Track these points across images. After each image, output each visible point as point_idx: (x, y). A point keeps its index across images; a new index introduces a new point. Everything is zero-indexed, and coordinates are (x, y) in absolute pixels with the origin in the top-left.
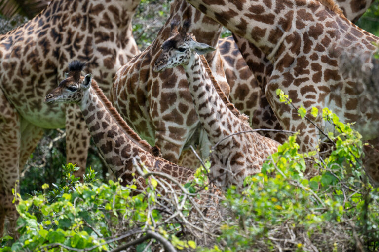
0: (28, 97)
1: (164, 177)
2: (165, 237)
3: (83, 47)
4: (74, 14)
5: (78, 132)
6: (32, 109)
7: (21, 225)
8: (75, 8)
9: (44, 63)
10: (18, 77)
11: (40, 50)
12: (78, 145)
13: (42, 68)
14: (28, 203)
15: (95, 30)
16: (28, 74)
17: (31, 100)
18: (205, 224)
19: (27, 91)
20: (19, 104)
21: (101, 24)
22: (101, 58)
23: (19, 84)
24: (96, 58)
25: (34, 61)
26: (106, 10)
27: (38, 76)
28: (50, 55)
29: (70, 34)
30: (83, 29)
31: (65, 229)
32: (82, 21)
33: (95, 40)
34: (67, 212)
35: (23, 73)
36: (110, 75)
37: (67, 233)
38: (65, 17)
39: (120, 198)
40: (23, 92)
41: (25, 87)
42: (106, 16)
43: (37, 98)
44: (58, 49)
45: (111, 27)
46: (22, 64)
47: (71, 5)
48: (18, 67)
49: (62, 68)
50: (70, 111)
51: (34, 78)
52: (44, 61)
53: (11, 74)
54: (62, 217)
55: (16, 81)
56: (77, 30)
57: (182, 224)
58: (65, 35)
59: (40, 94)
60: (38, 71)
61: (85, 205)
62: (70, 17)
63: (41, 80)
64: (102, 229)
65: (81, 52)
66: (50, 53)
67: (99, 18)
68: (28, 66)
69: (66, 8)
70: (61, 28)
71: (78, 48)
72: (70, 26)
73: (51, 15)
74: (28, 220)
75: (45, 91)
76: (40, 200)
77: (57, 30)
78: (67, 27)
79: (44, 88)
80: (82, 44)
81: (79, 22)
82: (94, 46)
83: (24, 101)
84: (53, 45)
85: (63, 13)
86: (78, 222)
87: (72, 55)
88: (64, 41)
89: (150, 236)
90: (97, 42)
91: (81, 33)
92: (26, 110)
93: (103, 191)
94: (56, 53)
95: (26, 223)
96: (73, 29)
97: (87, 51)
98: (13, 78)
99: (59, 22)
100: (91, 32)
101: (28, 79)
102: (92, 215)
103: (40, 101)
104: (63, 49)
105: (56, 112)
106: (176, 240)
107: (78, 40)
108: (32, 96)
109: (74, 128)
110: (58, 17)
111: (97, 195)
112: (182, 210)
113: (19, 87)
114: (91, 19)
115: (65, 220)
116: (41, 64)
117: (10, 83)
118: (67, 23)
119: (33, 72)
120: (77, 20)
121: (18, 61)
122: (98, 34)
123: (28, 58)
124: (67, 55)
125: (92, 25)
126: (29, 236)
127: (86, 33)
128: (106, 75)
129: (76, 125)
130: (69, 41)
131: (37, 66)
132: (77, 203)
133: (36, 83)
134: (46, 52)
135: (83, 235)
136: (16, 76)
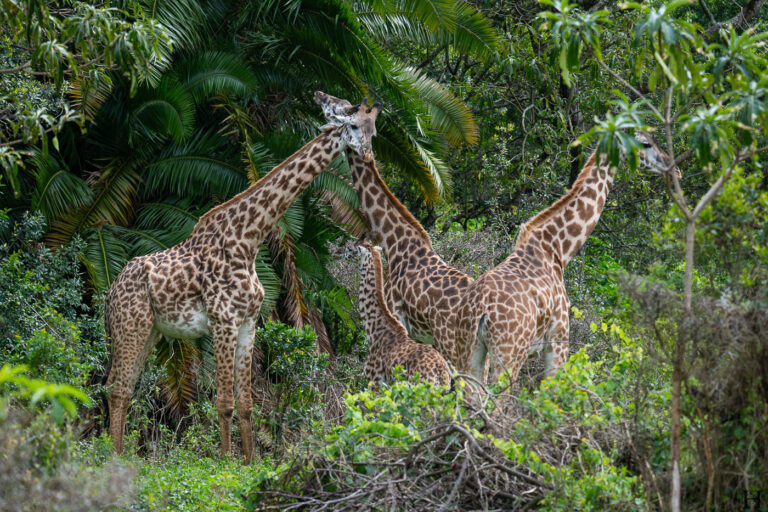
0: (169, 310)
1: (471, 379)
2: (468, 431)
3: (222, 274)
4: (213, 247)
5: (227, 345)
6: (170, 320)
7: (348, 416)
8: (213, 243)
9: (188, 286)
10: (164, 292)
11: (186, 273)
12: (227, 356)
13: (186, 289)
14: (355, 398)
15: (230, 261)
16: (173, 291)
17: (171, 312)
18: (504, 420)
19: (169, 304)
20: (158, 313)
21: (235, 256)
22: (239, 282)
23: (163, 298)
24: (234, 282)
25: (180, 282)
26: (238, 245)
27: (182, 294)
28: (194, 279)
29: (210, 263)
30: (221, 259)
31: (386, 421)
32: (220, 253)
33: (231, 268)
34: (387, 407)
35: (169, 289)
36: (247, 295)
37: (387, 425)
38: (205, 249)
39: (433, 396)
40: (165, 305)
41: (168, 301)
42: (238, 250)
43: (176, 312)
44: (201, 275)
45: (244, 258)
46: (169, 282)
47: (210, 240)
48: (165, 283)
49: (205, 291)
50: (218, 328)
51: (177, 295)
52: (189, 284)
53: (157, 288)
54: (383, 411)
55: (161, 295)
56: (216, 260)
57: (485, 421)
58: (206, 265)
59: (179, 309)
60: (182, 290)
61: (403, 401)
62: (209, 250)
63: (183, 298)
64: (418, 422)
65: (221, 278)
66: (195, 277)
67: (233, 251)
68: (174, 285)
69: (206, 242)
70: (202, 258)
71: (218, 275)
72: (210, 256)
73: (190, 247)
74: (354, 413)
75: (184, 308)
76: (365, 395)
77: (199, 259)
78: (207, 258)
79: (184, 305)
80: (221, 271)
81: (217, 254)
82: (231, 273)
83: (164, 312)
84: (197, 272)
85: (203, 246)
86: (397, 415)
87: (214, 280)
88: (206, 269)
89: (456, 430)
90: (234, 270)
91: (220, 263)
92: (164, 319)
93: (418, 390)
94: (200, 279)
95: (352, 415)
96: (213, 259)
97: (225, 277)
98: (159, 291)
99: (200, 253)
100: (227, 261)
101: (172, 295)
102: (410, 410)
103: (179, 314)
104: (205, 276)
105: (189, 325)
106: (477, 434)
107: (217, 268)
108: (173, 309)
109: (223, 342)
110: (199, 249)
111: (414, 393)
112: (486, 409)
113: (163, 301)
114: (226, 252)
115: (385, 413)
116: (185, 285)
117: (156, 294)
118: (207, 255)
119: (177, 291)
120: (215, 252)
121: (166, 279)
122: (233, 264)
123: (175, 278)
124: (209, 280)
125: (228, 257)
126: (354, 426)
127: (224, 262)
128: (244, 295)
129: (224, 338)
130: (210, 269)
131: (182, 286)
132: (397, 399)
133: (178, 299)
134: (191, 276)
135: (400, 426)
136: (162, 290)
